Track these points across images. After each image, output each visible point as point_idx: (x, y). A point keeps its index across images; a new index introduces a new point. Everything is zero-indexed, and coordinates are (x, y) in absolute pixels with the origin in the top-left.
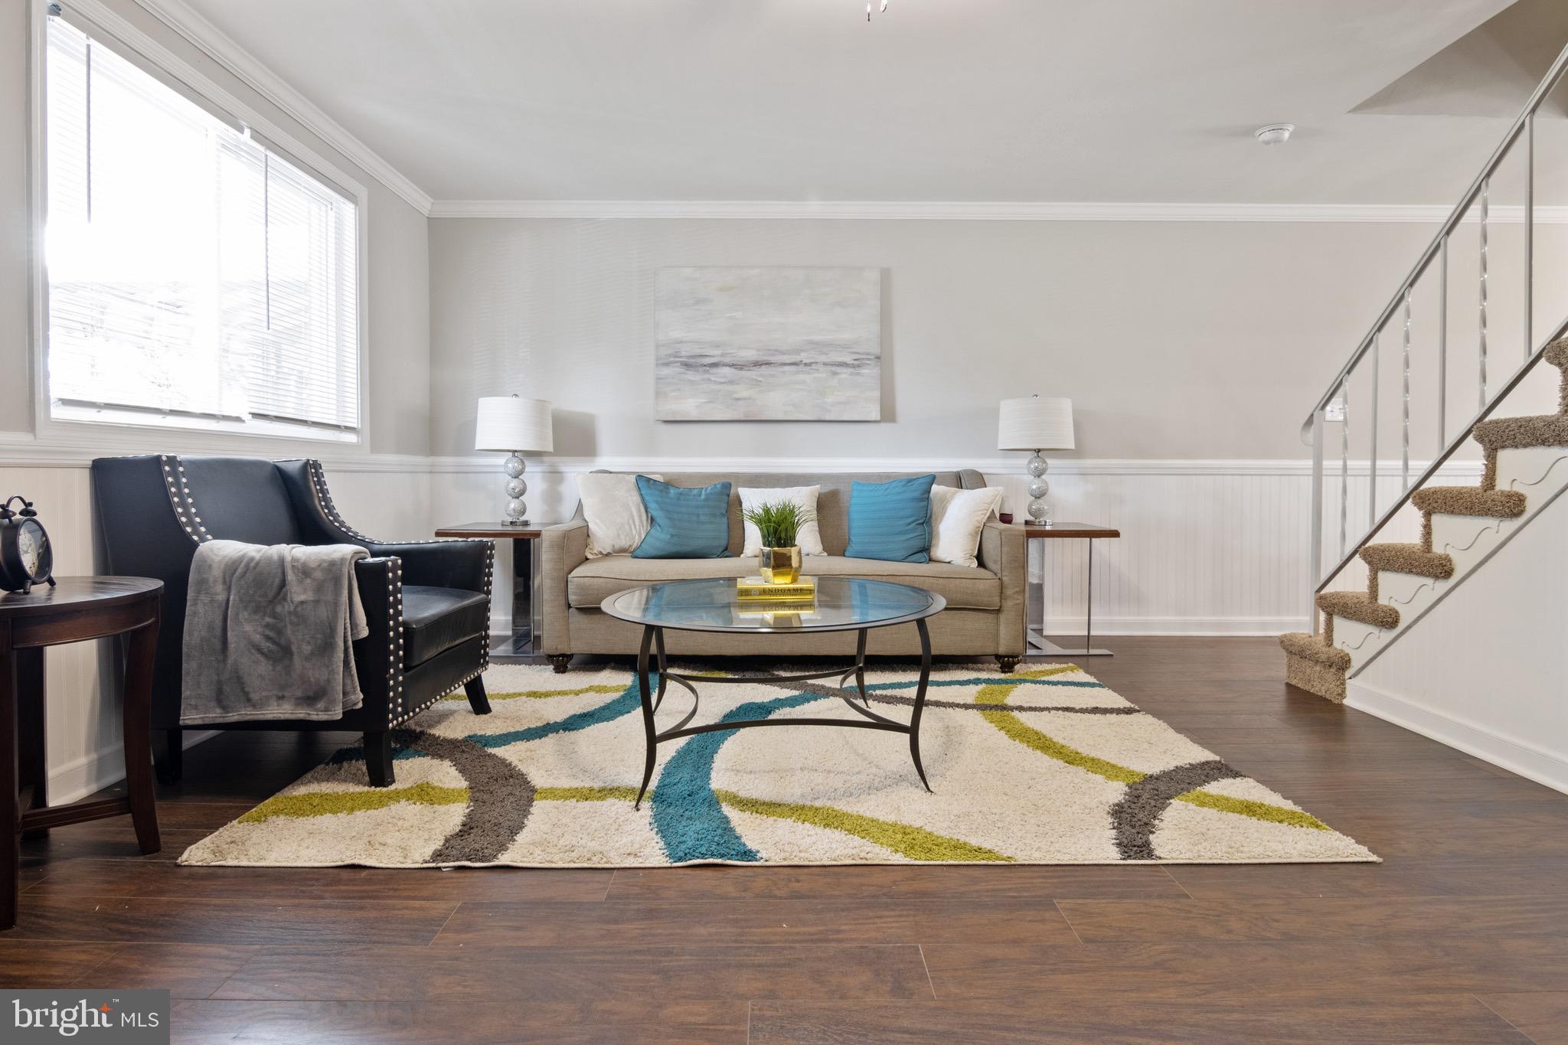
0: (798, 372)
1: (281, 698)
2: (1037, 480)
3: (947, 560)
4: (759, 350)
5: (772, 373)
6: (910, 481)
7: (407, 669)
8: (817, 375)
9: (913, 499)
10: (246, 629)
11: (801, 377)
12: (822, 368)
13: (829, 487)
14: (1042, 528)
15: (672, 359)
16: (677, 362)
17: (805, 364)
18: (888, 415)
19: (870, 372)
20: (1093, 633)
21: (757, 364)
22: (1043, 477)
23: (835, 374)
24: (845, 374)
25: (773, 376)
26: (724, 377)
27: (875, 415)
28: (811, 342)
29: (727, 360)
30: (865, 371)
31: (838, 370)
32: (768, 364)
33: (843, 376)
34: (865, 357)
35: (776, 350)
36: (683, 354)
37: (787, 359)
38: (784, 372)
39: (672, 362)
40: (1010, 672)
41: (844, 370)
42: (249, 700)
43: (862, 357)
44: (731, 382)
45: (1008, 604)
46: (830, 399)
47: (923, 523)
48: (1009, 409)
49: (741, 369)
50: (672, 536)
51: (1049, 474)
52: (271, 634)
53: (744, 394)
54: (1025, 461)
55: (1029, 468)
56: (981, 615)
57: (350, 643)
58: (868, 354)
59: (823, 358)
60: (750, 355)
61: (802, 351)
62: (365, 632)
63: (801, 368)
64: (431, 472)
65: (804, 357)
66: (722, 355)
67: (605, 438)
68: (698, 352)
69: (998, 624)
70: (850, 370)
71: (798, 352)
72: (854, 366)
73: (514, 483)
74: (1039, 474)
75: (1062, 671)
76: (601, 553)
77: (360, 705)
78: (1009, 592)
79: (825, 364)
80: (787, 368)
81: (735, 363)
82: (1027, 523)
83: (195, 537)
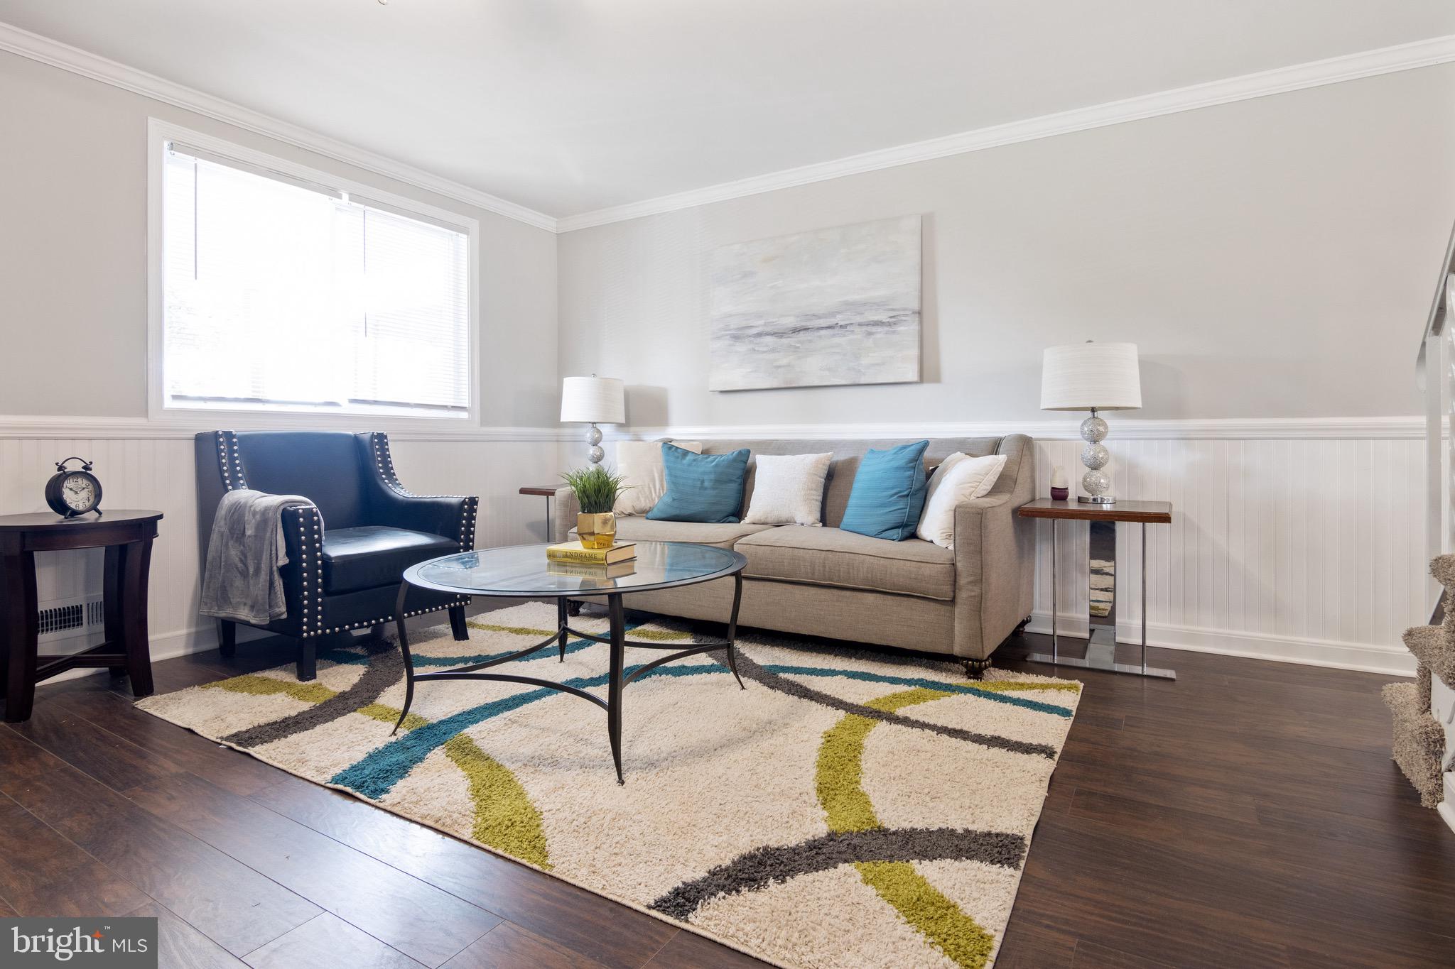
0: (834, 335)
2: (1093, 446)
3: (929, 539)
4: (798, 317)
5: (809, 338)
6: (905, 447)
7: (327, 593)
8: (851, 337)
9: (898, 468)
10: (234, 553)
11: (837, 340)
12: (857, 329)
13: (841, 456)
14: (1097, 508)
15: (723, 333)
16: (727, 335)
17: (841, 326)
18: (927, 373)
19: (909, 329)
21: (796, 330)
22: (1102, 443)
23: (870, 334)
24: (880, 332)
25: (810, 341)
26: (767, 346)
27: (912, 375)
28: (847, 303)
29: (769, 329)
30: (901, 328)
31: (873, 329)
32: (806, 329)
33: (878, 336)
34: (902, 313)
35: (813, 315)
36: (732, 327)
37: (823, 323)
38: (820, 337)
39: (723, 336)
40: (974, 678)
41: (879, 329)
43: (898, 313)
44: (773, 350)
45: (963, 595)
46: (865, 361)
47: (908, 495)
48: (1052, 360)
49: (782, 337)
50: (674, 500)
51: (1109, 439)
53: (784, 361)
54: (1079, 424)
55: (1083, 433)
56: (932, 604)
57: (275, 568)
58: (905, 309)
59: (858, 319)
60: (790, 322)
61: (839, 313)
63: (836, 331)
65: (839, 319)
66: (765, 325)
67: (676, 408)
68: (744, 324)
69: (952, 618)
70: (886, 329)
71: (833, 314)
72: (889, 324)
73: (592, 451)
74: (1095, 439)
76: (623, 512)
77: (284, 616)
78: (963, 581)
79: (860, 325)
80: (823, 332)
81: (776, 331)
82: (1080, 500)
83: (230, 487)
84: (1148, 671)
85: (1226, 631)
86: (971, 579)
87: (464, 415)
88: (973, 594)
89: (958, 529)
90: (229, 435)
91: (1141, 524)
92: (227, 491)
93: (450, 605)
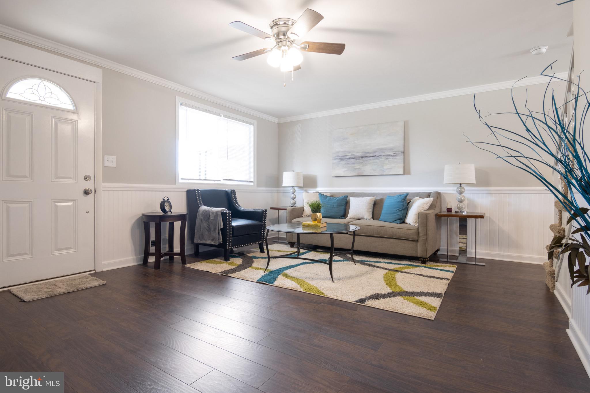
0: (375, 159)
1: (209, 239)
2: (460, 195)
3: (409, 223)
4: (362, 153)
5: (367, 160)
6: (400, 195)
7: (233, 236)
8: (381, 160)
9: (399, 202)
10: (205, 224)
11: (376, 161)
12: (383, 157)
13: (378, 198)
14: (462, 214)
15: (337, 157)
16: (338, 158)
17: (377, 156)
18: (406, 171)
19: (400, 157)
20: (477, 257)
21: (362, 157)
22: (463, 194)
23: (387, 159)
24: (391, 159)
25: (367, 161)
26: (352, 162)
27: (401, 172)
28: (379, 149)
29: (353, 157)
30: (397, 157)
31: (388, 157)
32: (365, 157)
33: (390, 159)
34: (398, 152)
35: (368, 152)
36: (340, 156)
37: (371, 155)
38: (370, 159)
39: (337, 158)
40: (424, 264)
41: (390, 157)
42: (204, 239)
43: (397, 152)
44: (354, 163)
45: (421, 239)
46: (385, 168)
47: (402, 210)
48: (447, 168)
49: (357, 159)
50: (324, 211)
51: (465, 193)
52: (208, 226)
53: (358, 167)
54: (456, 188)
55: (457, 191)
56: (411, 242)
57: (220, 229)
58: (399, 151)
59: (383, 154)
60: (360, 154)
61: (377, 152)
62: (222, 227)
63: (376, 157)
64: (278, 192)
65: (377, 154)
66: (351, 155)
67: (319, 182)
68: (344, 155)
69: (417, 246)
70: (392, 157)
71: (375, 152)
72: (394, 156)
73: (292, 195)
74: (461, 193)
75: (445, 266)
76: (306, 215)
77: (222, 243)
78: (421, 235)
79: (384, 156)
80: (371, 158)
81: (355, 157)
82: (456, 212)
83: (200, 206)
84: (477, 263)
85: (502, 253)
86: (423, 234)
87: (252, 184)
88: (424, 238)
89: (419, 220)
90: (198, 190)
91: (475, 219)
92: (199, 207)
93: (259, 242)
